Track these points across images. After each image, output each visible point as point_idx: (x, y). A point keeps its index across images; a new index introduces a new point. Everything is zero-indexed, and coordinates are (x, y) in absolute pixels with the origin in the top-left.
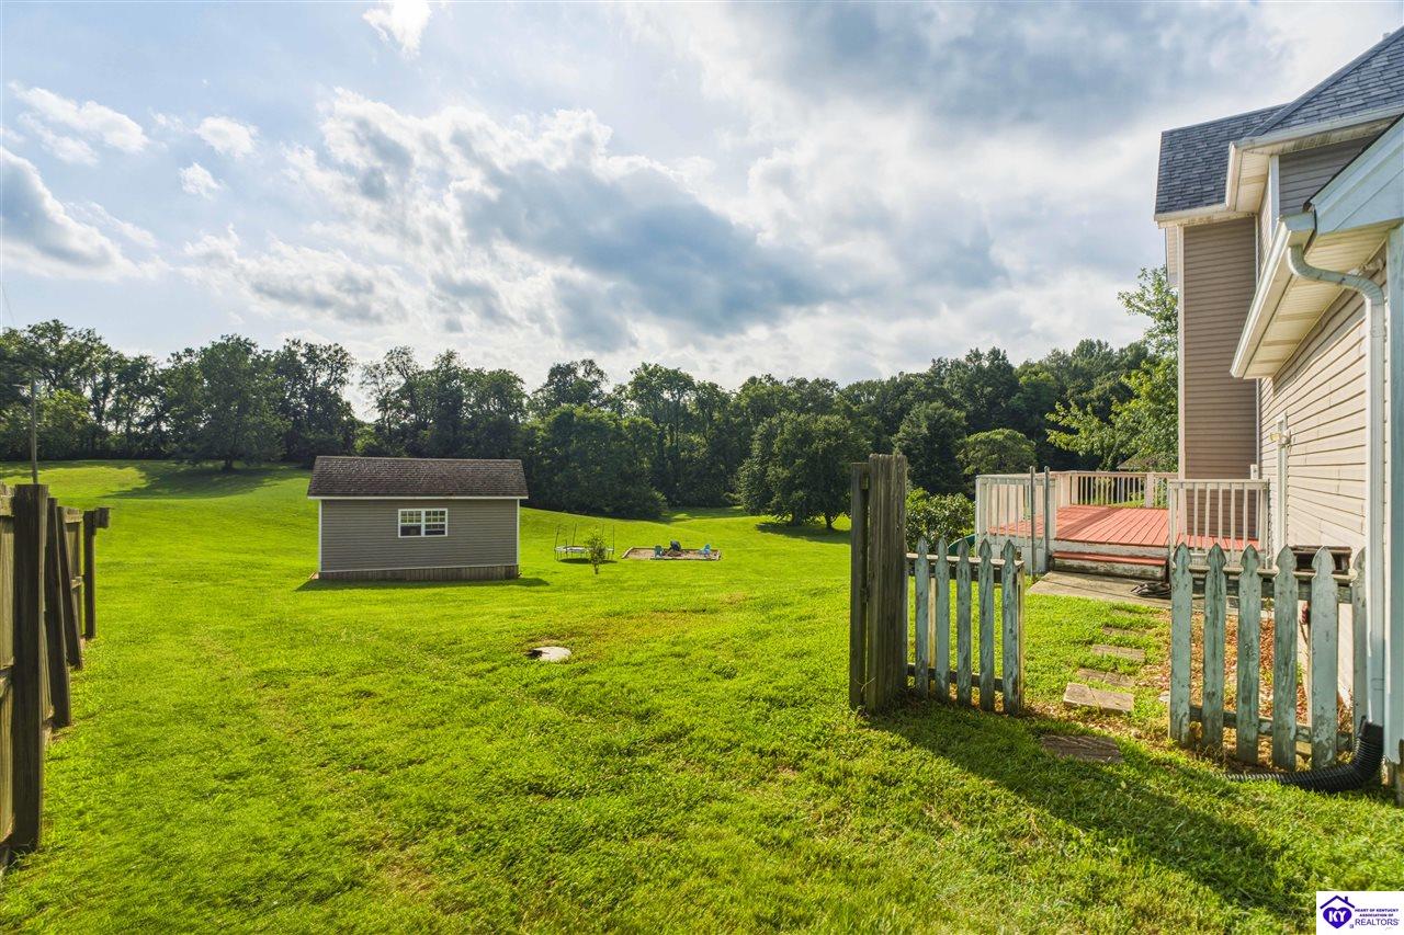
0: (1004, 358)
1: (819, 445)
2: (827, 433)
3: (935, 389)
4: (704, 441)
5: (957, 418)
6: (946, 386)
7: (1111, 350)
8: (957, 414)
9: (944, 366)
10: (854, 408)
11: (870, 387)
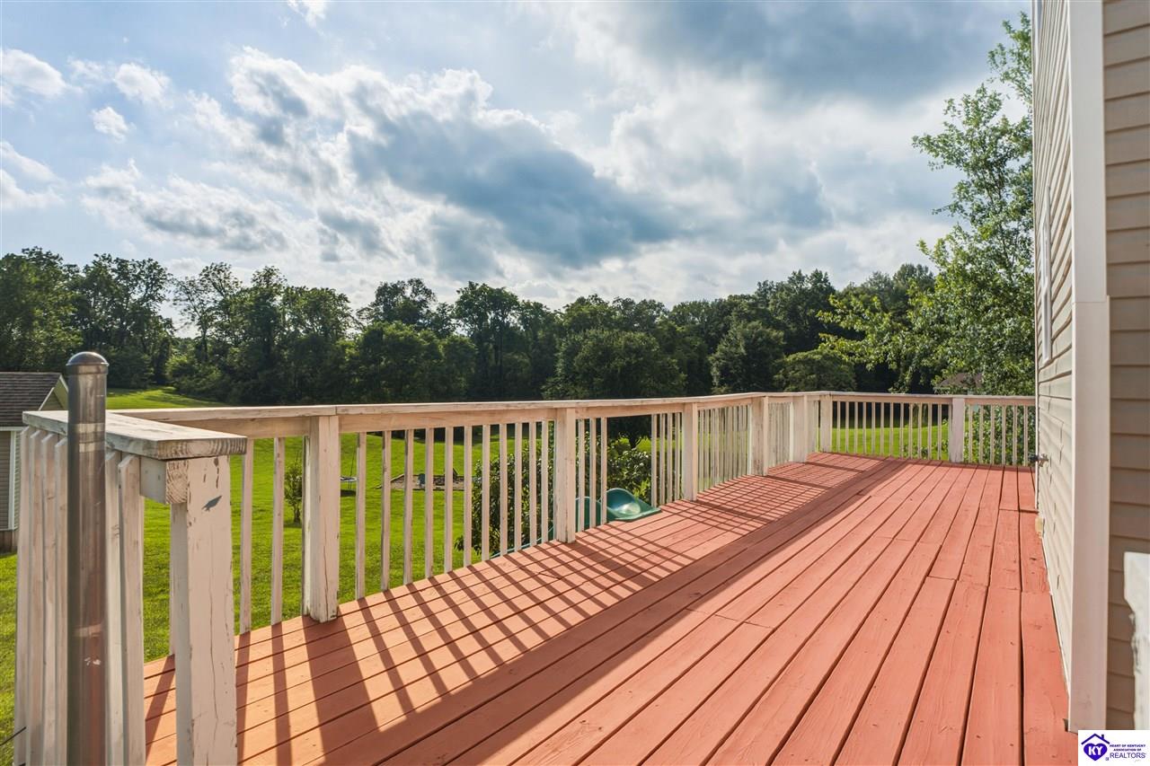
0: (826, 280)
1: (619, 363)
2: (629, 350)
3: (758, 310)
4: (527, 360)
5: (776, 337)
6: (769, 308)
7: (931, 274)
8: (775, 333)
9: (770, 289)
10: (679, 329)
11: (696, 308)
